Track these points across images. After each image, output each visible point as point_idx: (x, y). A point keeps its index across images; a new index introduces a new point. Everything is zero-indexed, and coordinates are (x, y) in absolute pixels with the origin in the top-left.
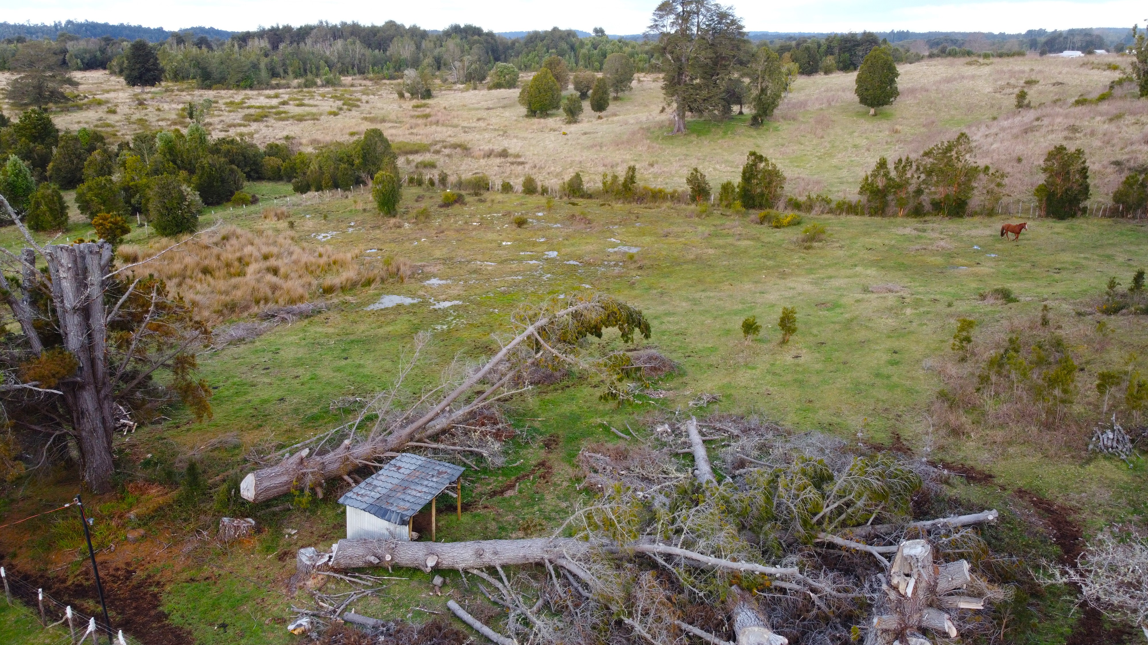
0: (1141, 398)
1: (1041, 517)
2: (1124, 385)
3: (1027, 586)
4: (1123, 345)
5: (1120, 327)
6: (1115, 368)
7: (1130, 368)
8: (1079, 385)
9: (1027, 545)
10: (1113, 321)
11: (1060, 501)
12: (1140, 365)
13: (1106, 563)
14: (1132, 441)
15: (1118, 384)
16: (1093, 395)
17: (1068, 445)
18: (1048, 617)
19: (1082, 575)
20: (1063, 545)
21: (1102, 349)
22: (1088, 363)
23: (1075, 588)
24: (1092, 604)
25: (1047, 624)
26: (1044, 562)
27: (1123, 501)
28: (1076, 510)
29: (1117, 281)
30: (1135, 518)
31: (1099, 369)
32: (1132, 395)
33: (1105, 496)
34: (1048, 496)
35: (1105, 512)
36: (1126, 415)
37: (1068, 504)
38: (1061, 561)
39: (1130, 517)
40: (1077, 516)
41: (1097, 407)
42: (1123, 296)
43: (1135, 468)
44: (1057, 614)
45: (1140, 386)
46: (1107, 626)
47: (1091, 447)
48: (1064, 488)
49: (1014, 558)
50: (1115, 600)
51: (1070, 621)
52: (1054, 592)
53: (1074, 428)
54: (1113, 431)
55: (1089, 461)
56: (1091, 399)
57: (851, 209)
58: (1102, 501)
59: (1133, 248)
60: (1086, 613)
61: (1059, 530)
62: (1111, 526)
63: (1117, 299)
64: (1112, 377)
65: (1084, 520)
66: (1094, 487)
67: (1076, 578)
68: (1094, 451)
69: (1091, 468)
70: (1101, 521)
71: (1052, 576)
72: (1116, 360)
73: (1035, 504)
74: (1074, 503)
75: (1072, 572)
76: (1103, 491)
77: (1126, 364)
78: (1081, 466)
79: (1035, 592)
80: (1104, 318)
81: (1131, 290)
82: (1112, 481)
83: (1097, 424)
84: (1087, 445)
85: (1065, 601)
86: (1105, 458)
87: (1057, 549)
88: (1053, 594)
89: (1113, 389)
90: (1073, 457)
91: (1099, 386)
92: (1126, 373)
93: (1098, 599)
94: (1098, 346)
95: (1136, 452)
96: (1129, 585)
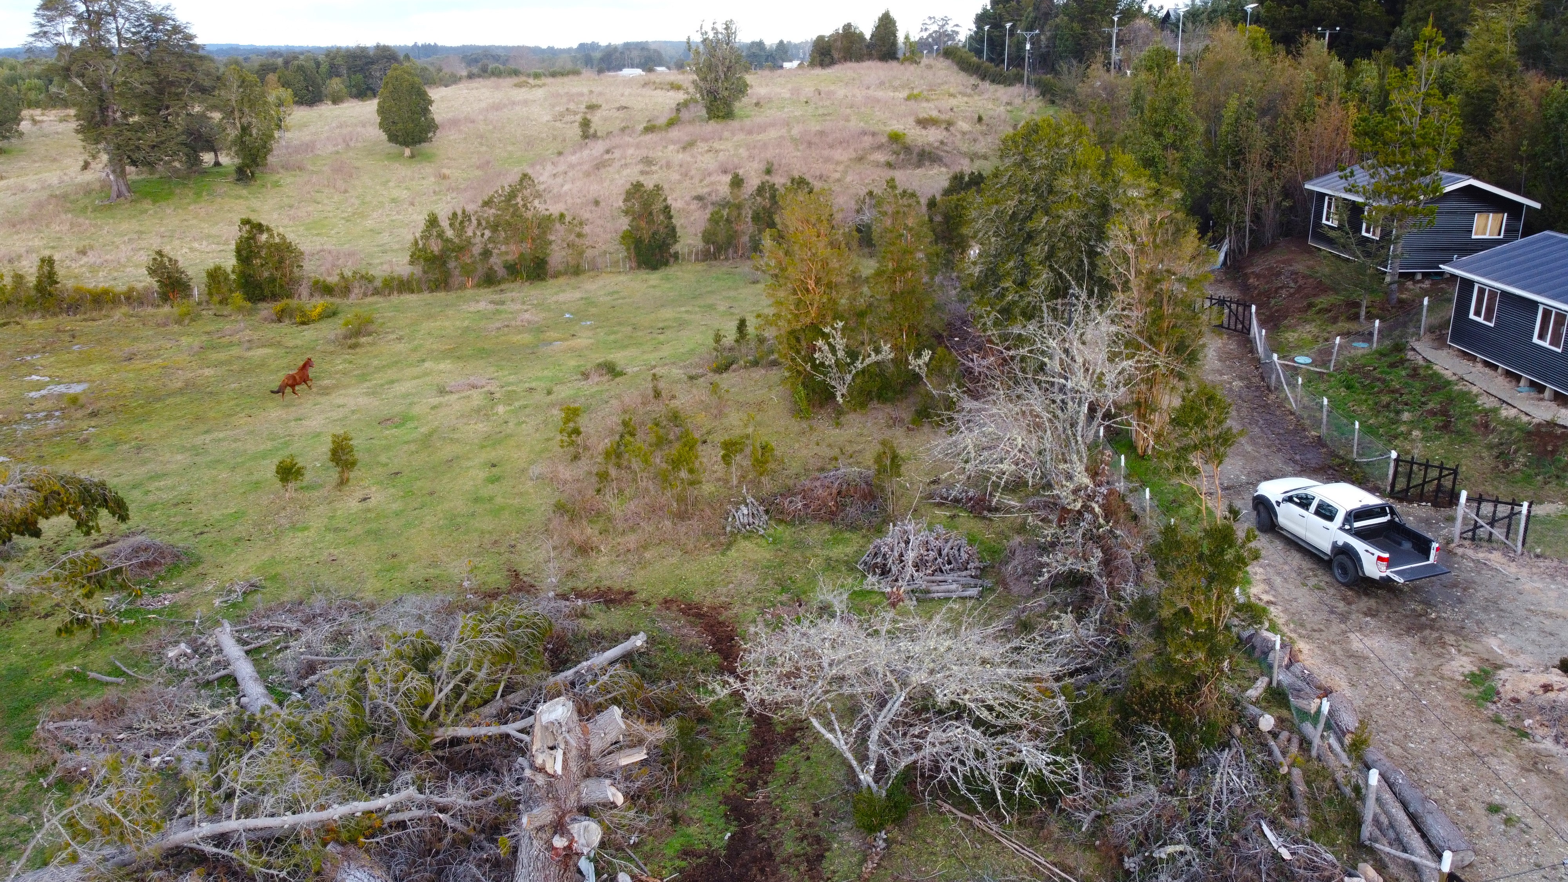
0: (767, 462)
1: (693, 625)
2: (748, 451)
3: (691, 713)
4: (740, 405)
5: (733, 386)
6: (736, 433)
7: (750, 430)
8: (705, 460)
9: (684, 664)
10: (727, 380)
11: (708, 601)
12: (759, 424)
13: (763, 658)
14: (767, 512)
15: (742, 450)
16: (719, 468)
17: (706, 534)
18: (720, 740)
19: (743, 680)
20: (720, 651)
21: (720, 415)
22: (709, 433)
23: (737, 697)
24: (757, 710)
25: (720, 749)
26: (701, 678)
27: (770, 582)
28: (727, 606)
29: (722, 333)
30: (784, 597)
31: (720, 437)
32: (757, 460)
33: (752, 580)
34: (696, 599)
35: (755, 600)
36: (756, 484)
37: (717, 602)
38: (721, 670)
39: (779, 598)
40: (730, 613)
41: (726, 481)
42: (731, 349)
43: (774, 542)
44: (727, 733)
45: (763, 448)
46: (779, 729)
47: (728, 529)
48: (710, 585)
49: (674, 684)
50: (779, 697)
51: (742, 737)
52: (719, 707)
53: (708, 511)
54: (747, 505)
55: (729, 546)
56: (719, 474)
57: (404, 286)
58: (750, 588)
59: (732, 293)
60: (756, 721)
61: (714, 634)
62: (764, 613)
63: (725, 354)
64: (734, 444)
65: (736, 615)
66: (739, 574)
67: (737, 685)
68: (732, 532)
69: (733, 553)
70: (753, 611)
71: (713, 691)
72: (735, 423)
73: (684, 612)
74: (723, 598)
75: (731, 680)
76: (748, 576)
77: (746, 426)
78: (723, 554)
79: (702, 717)
80: (716, 378)
81: (737, 341)
82: (756, 562)
83: (730, 502)
84: (724, 528)
85: (733, 715)
86: (745, 538)
87: (716, 658)
88: (721, 712)
89: (738, 457)
90: (713, 546)
91: (724, 457)
92: (748, 437)
93: (762, 701)
94: (715, 412)
95: (773, 523)
96: (788, 675)
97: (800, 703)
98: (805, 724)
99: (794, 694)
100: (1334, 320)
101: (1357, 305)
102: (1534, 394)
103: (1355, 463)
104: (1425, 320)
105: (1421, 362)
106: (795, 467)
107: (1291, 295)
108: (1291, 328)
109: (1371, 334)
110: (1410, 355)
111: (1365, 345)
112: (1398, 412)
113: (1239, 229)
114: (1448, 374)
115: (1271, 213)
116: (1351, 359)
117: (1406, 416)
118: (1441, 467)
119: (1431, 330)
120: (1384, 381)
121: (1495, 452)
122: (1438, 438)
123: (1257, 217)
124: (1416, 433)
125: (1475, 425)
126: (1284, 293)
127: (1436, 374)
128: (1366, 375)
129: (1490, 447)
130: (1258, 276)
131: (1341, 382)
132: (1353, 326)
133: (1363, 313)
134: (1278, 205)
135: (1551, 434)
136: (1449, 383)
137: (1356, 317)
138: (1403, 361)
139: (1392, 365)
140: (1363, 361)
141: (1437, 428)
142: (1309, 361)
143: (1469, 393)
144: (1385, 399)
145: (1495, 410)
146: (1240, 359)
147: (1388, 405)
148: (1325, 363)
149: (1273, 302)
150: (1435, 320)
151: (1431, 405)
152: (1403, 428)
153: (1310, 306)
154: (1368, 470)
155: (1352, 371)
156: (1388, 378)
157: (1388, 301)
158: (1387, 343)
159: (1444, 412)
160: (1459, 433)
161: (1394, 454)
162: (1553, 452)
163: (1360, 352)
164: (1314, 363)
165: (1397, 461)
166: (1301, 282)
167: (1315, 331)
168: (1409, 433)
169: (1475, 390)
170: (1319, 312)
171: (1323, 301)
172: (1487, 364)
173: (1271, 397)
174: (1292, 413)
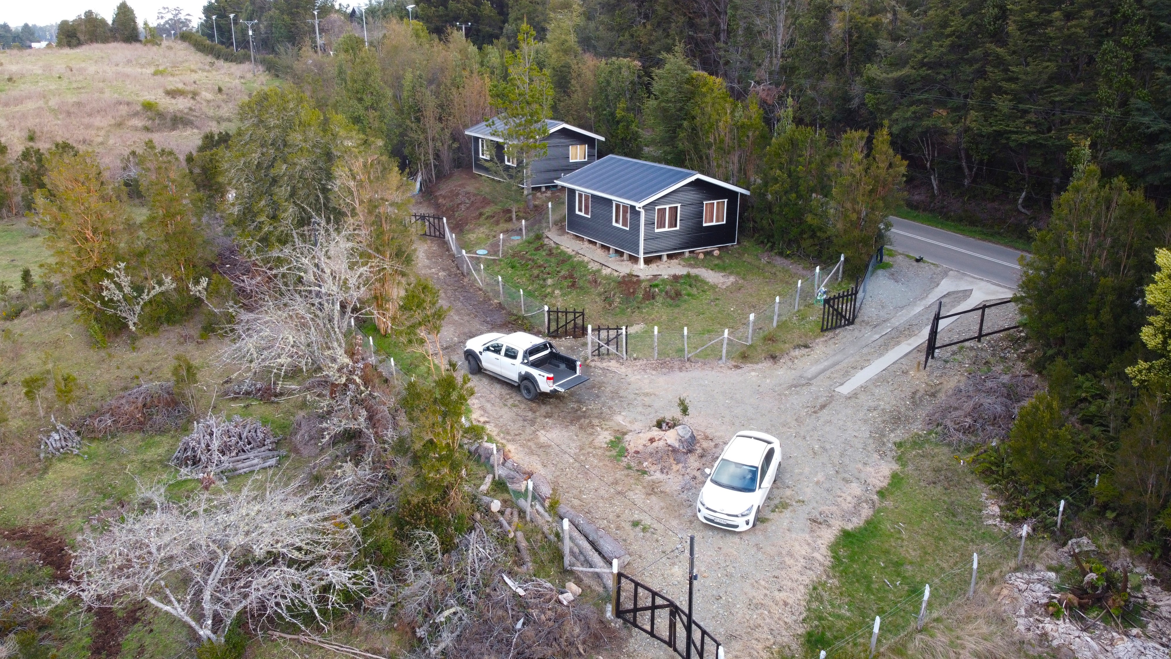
0: (70, 391)
1: (19, 547)
2: (51, 384)
3: (31, 624)
4: (36, 346)
5: (26, 330)
6: (37, 370)
7: (50, 366)
8: (8, 399)
9: (17, 583)
10: (18, 325)
11: (32, 522)
12: (59, 359)
13: (94, 559)
14: (78, 433)
15: (44, 385)
16: (24, 404)
17: (19, 464)
18: (63, 640)
19: (78, 584)
20: (51, 563)
21: (17, 356)
22: (8, 374)
23: (75, 600)
24: (96, 605)
25: (66, 647)
26: (35, 593)
27: (91, 492)
28: (52, 523)
29: (7, 284)
30: (107, 503)
31: (20, 377)
32: (61, 391)
33: (74, 494)
34: (19, 523)
35: (79, 511)
36: (64, 412)
37: (41, 521)
38: (54, 579)
39: (102, 504)
40: (56, 528)
41: (33, 415)
42: (18, 298)
43: (90, 458)
44: (71, 631)
45: (65, 380)
46: (120, 614)
47: (42, 455)
48: (32, 508)
49: (8, 603)
50: (114, 589)
51: (86, 631)
52: (59, 612)
53: (19, 444)
54: (57, 431)
55: (46, 470)
56: (25, 410)
58: (73, 502)
59: (12, 248)
60: (97, 614)
61: (42, 550)
62: (89, 521)
63: (13, 302)
64: (36, 380)
65: (63, 529)
66: (60, 493)
67: (73, 589)
68: (46, 458)
69: (50, 475)
70: (79, 521)
71: (49, 601)
72: (33, 362)
73: (8, 538)
74: (47, 517)
75: (66, 586)
76: (69, 492)
77: (45, 363)
78: (40, 478)
79: (43, 625)
80: (8, 325)
81: (23, 290)
82: (75, 478)
83: (40, 432)
84: (38, 455)
85: (75, 615)
86: (60, 460)
87: (49, 570)
88: (61, 615)
89: (42, 392)
90: (29, 473)
91: (26, 394)
92: (48, 372)
93: (99, 597)
94: (12, 355)
95: (85, 442)
96: (121, 568)
97: (135, 588)
98: (144, 604)
99: (128, 582)
100: (497, 223)
101: (509, 211)
102: (618, 258)
103: (524, 318)
104: (551, 217)
105: (553, 245)
106: (100, 390)
107: (468, 208)
108: (471, 231)
109: (521, 230)
110: (546, 241)
111: (519, 238)
112: (544, 280)
113: (427, 165)
114: (569, 251)
115: (446, 152)
116: (512, 248)
117: (549, 282)
118: (575, 312)
119: (556, 223)
120: (533, 260)
121: (603, 297)
122: (570, 293)
123: (437, 156)
124: (557, 292)
125: (590, 282)
126: (463, 207)
127: (562, 252)
128: (522, 257)
129: (600, 295)
130: (444, 197)
131: (507, 264)
132: (509, 226)
133: (514, 216)
134: (450, 147)
135: (630, 282)
136: (570, 257)
137: (510, 219)
138: (542, 246)
139: (537, 249)
140: (519, 249)
141: (568, 287)
142: (485, 252)
143: (583, 262)
144: (536, 272)
145: (599, 271)
146: (441, 257)
147: (538, 276)
148: (496, 253)
149: (457, 214)
150: (557, 217)
151: (563, 273)
152: (549, 290)
153: (481, 214)
154: (532, 321)
155: (513, 256)
156: (535, 258)
157: (528, 207)
158: (532, 234)
159: (571, 276)
160: (581, 288)
161: (546, 308)
162: (634, 293)
163: (516, 243)
164: (489, 254)
165: (549, 312)
166: (472, 199)
167: (487, 231)
168: (553, 292)
169: (586, 259)
170: (487, 218)
171: (488, 210)
172: (590, 242)
173: (466, 280)
174: (480, 290)
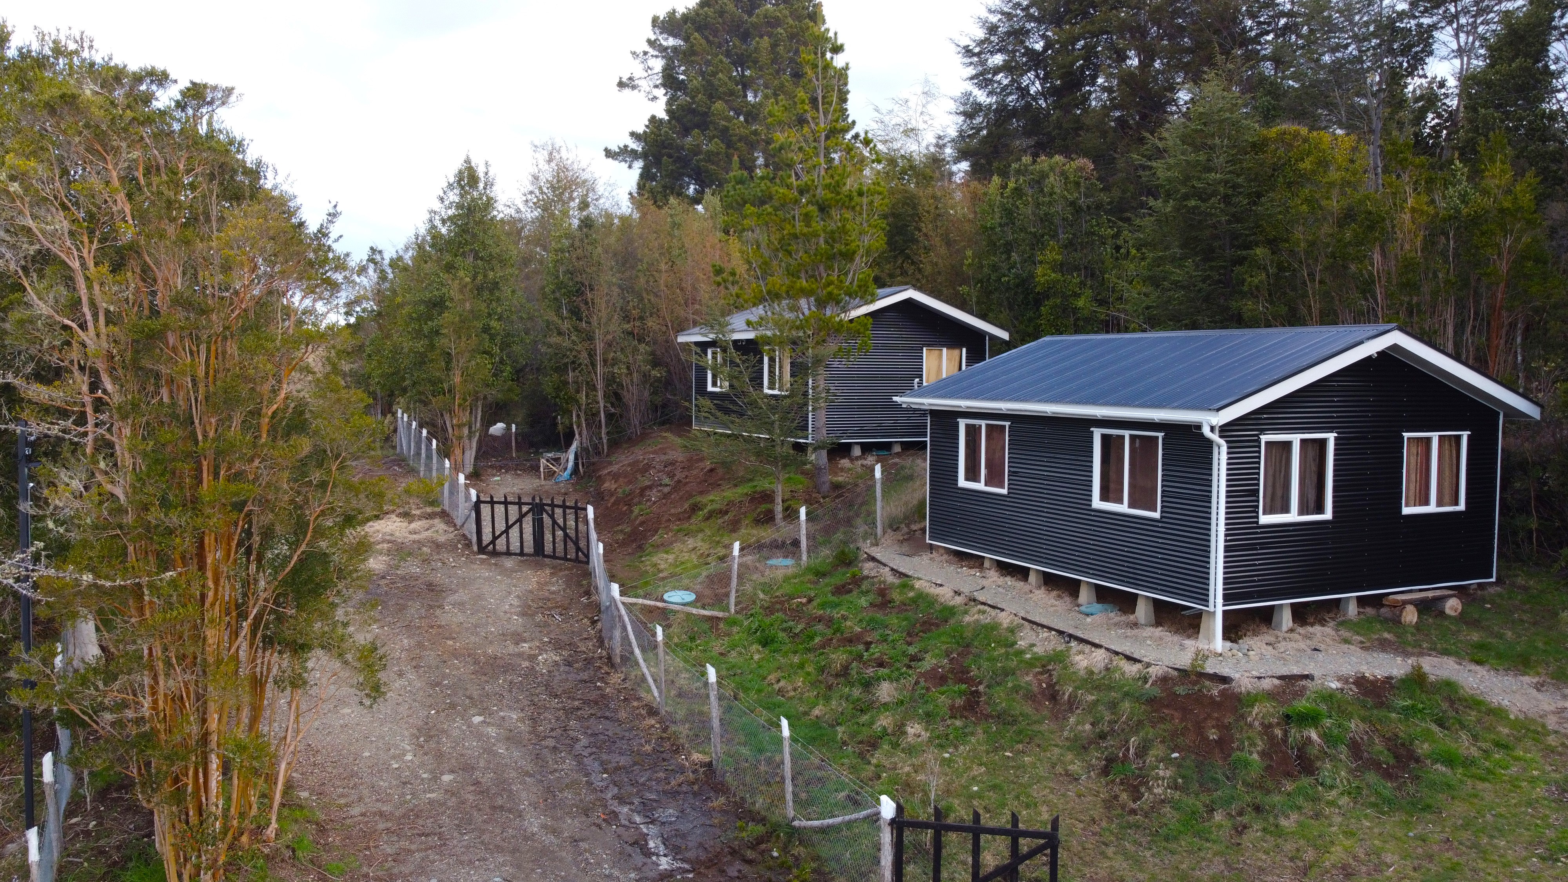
100: (734, 527)
101: (767, 497)
102: (1115, 616)
103: (793, 833)
104: (881, 512)
105: (890, 579)
107: (665, 496)
108: (664, 547)
109: (796, 543)
110: (868, 568)
111: (789, 562)
112: (868, 685)
114: (945, 594)
115: (634, 390)
116: (767, 588)
117: (886, 691)
119: (894, 524)
120: (829, 622)
121: (1095, 758)
123: (615, 397)
124: (914, 729)
125: (1029, 694)
127: (922, 596)
128: (797, 613)
131: (751, 632)
132: (766, 534)
133: (779, 508)
135: (1198, 698)
136: (949, 612)
137: (768, 518)
138: (857, 581)
139: (841, 590)
140: (787, 589)
141: (954, 712)
142: (690, 597)
143: (994, 627)
144: (838, 657)
145: (1058, 656)
146: (564, 609)
147: (845, 671)
148: (720, 600)
149: (633, 510)
150: (899, 508)
151: (928, 662)
152: (885, 721)
155: (769, 610)
156: (836, 614)
157: (817, 488)
158: (826, 553)
159: (961, 675)
160: (1001, 715)
161: (887, 808)
163: (780, 574)
164: (700, 601)
165: (896, 821)
167: (704, 547)
168: (900, 730)
169: (1005, 619)
172: (1004, 567)
173: (615, 678)
174: (652, 712)
